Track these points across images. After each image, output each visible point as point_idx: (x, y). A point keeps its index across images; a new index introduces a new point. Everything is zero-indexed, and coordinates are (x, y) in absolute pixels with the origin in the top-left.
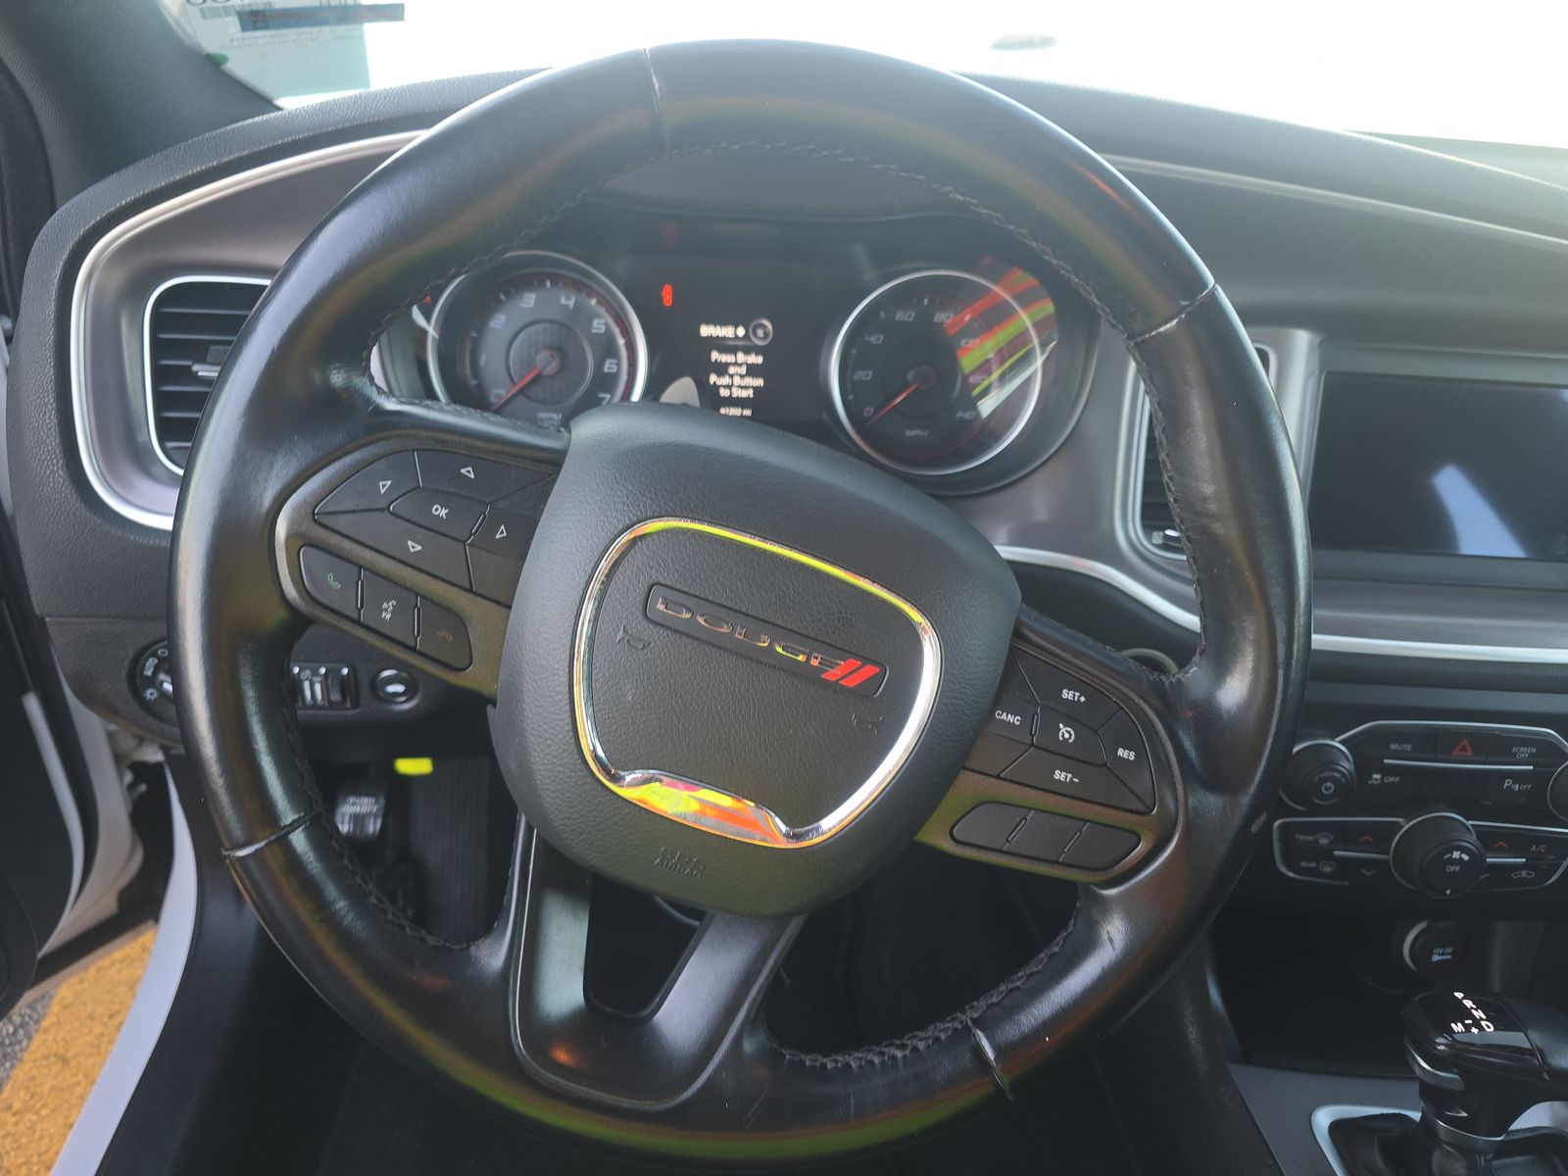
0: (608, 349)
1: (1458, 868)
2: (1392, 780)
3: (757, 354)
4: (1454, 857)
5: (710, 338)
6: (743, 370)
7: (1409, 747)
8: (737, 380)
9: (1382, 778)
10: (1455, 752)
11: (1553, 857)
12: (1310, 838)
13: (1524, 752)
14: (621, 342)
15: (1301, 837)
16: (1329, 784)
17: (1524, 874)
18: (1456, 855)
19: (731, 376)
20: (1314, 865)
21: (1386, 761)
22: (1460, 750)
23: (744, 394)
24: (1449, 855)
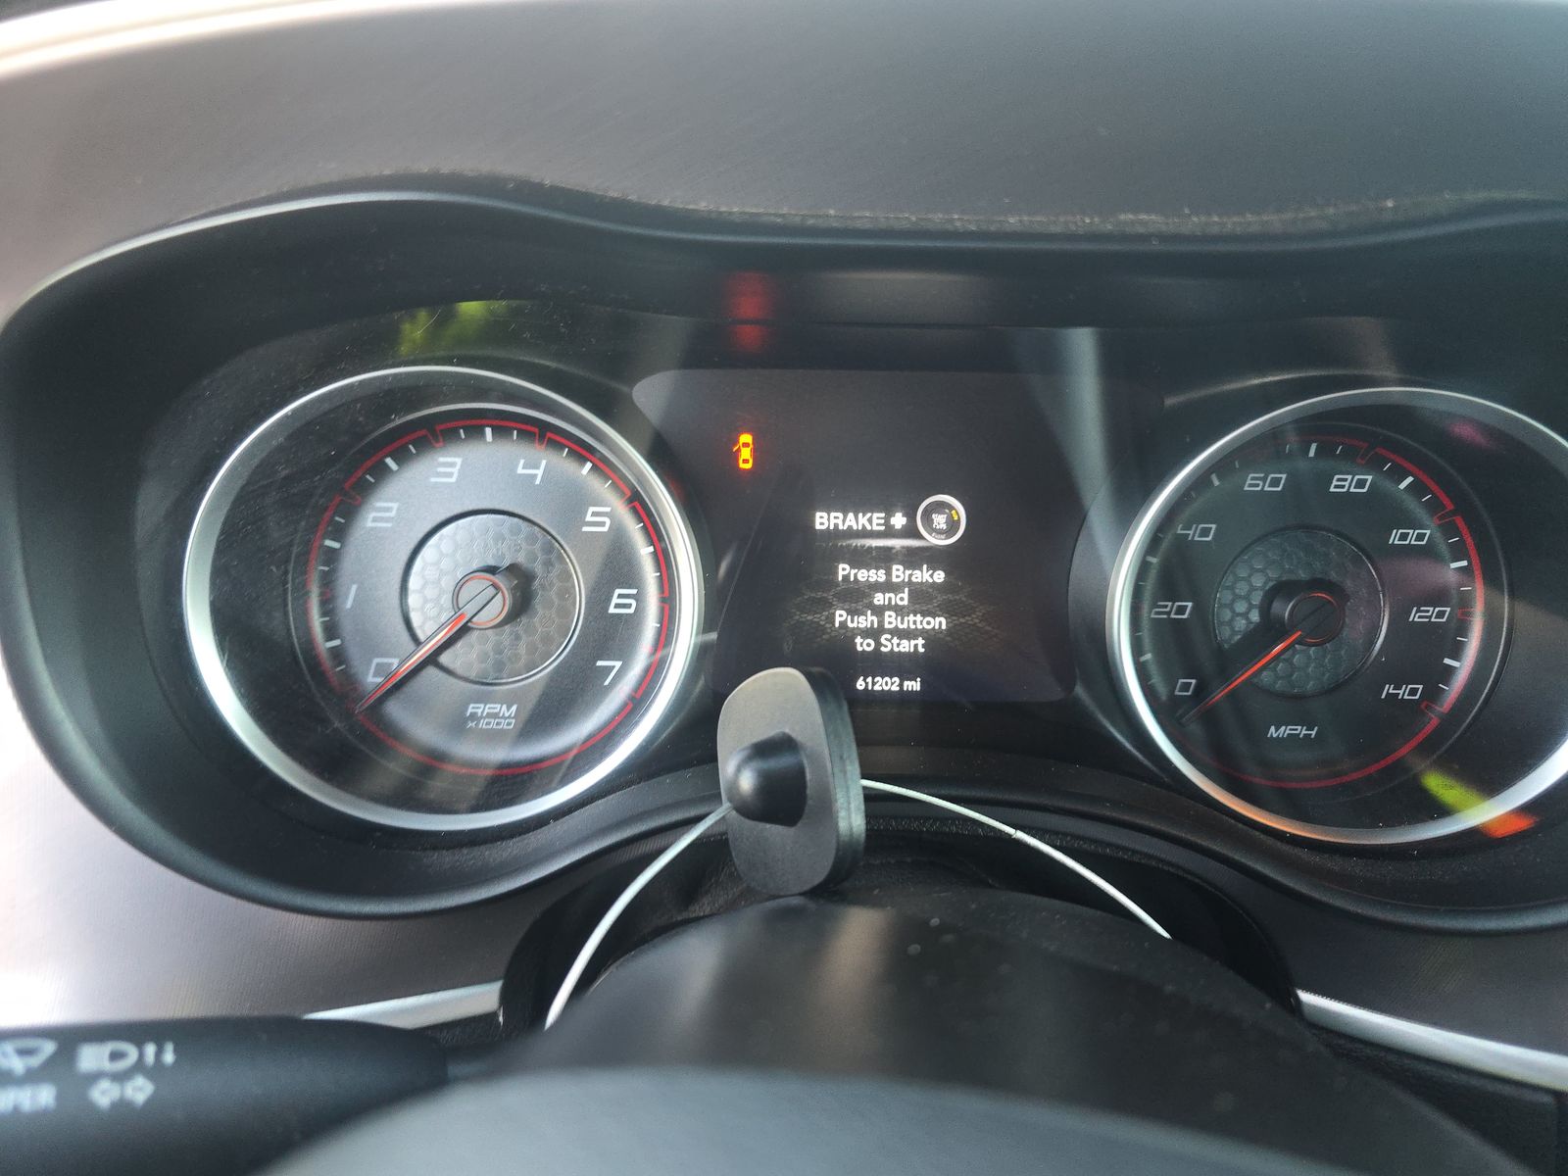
0: (617, 569)
3: (933, 568)
5: (835, 534)
6: (903, 598)
8: (891, 620)
14: (645, 551)
19: (879, 611)
23: (906, 646)
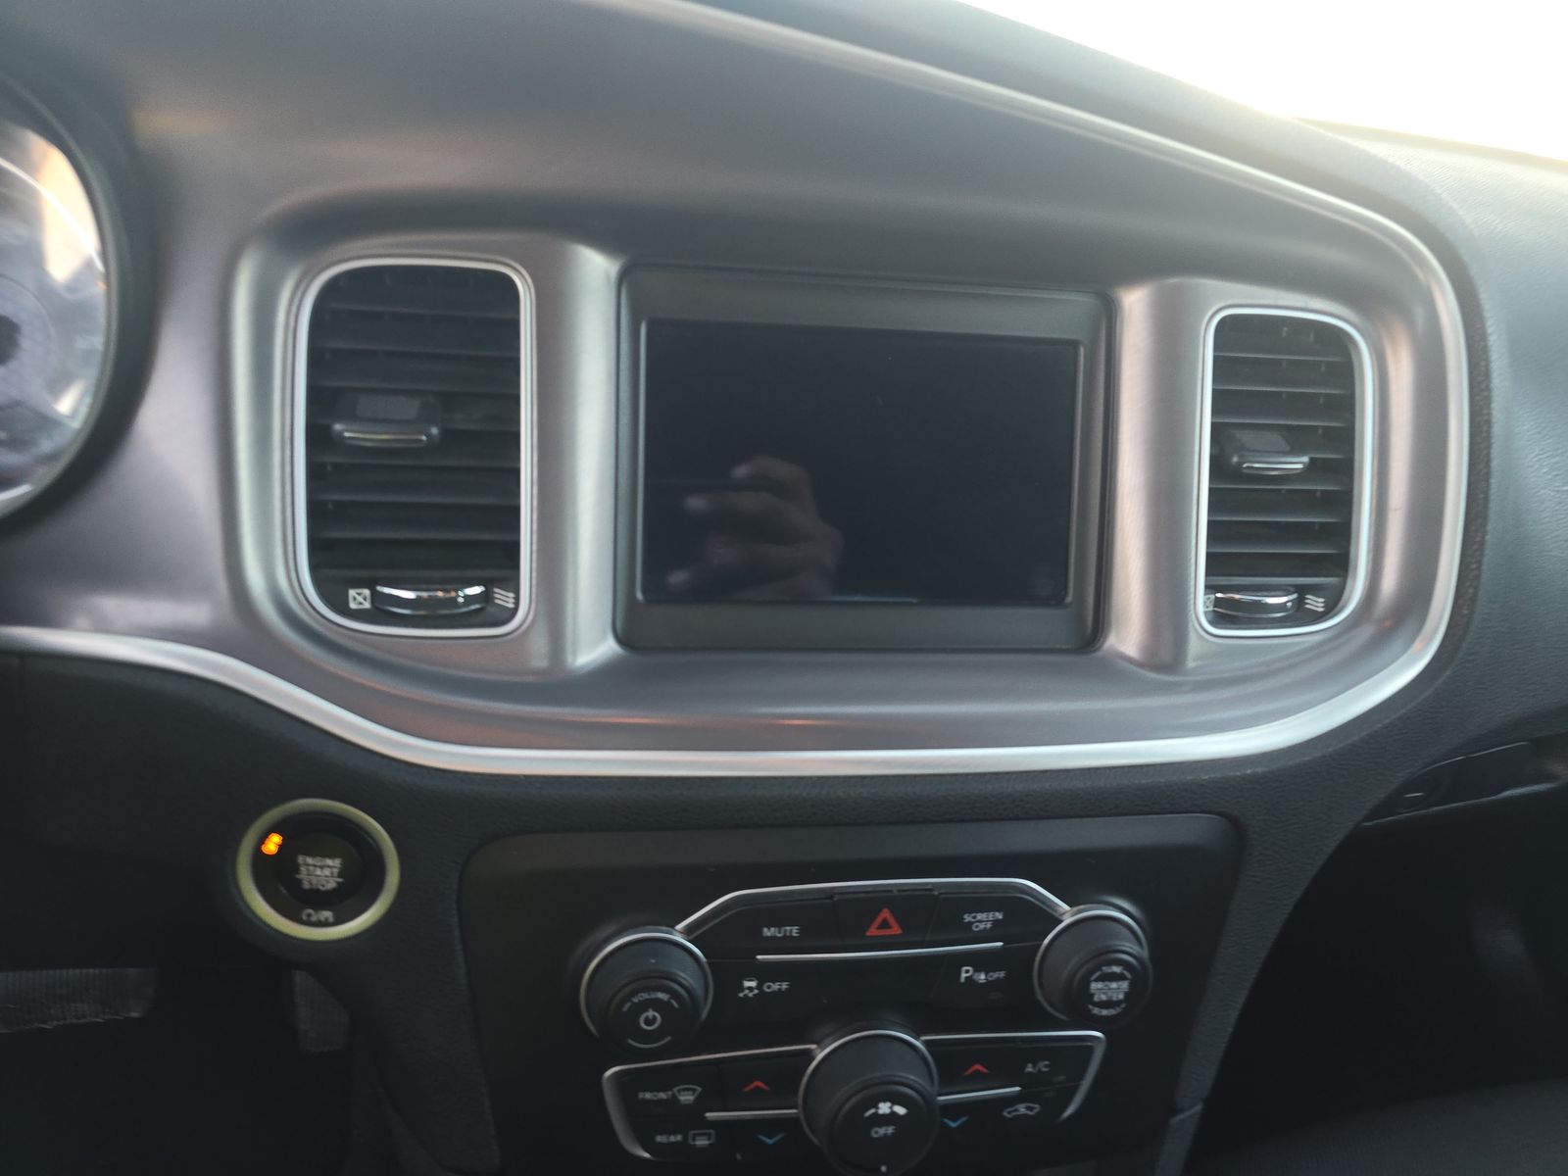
1: (890, 1130)
2: (775, 987)
4: (881, 1112)
7: (795, 931)
9: (759, 987)
10: (873, 931)
11: (1062, 1078)
12: (662, 1095)
13: (983, 920)
15: (648, 1096)
16: (651, 1013)
17: (1022, 1109)
18: (884, 1108)
20: (679, 1138)
21: (759, 957)
22: (880, 927)
24: (873, 1111)
